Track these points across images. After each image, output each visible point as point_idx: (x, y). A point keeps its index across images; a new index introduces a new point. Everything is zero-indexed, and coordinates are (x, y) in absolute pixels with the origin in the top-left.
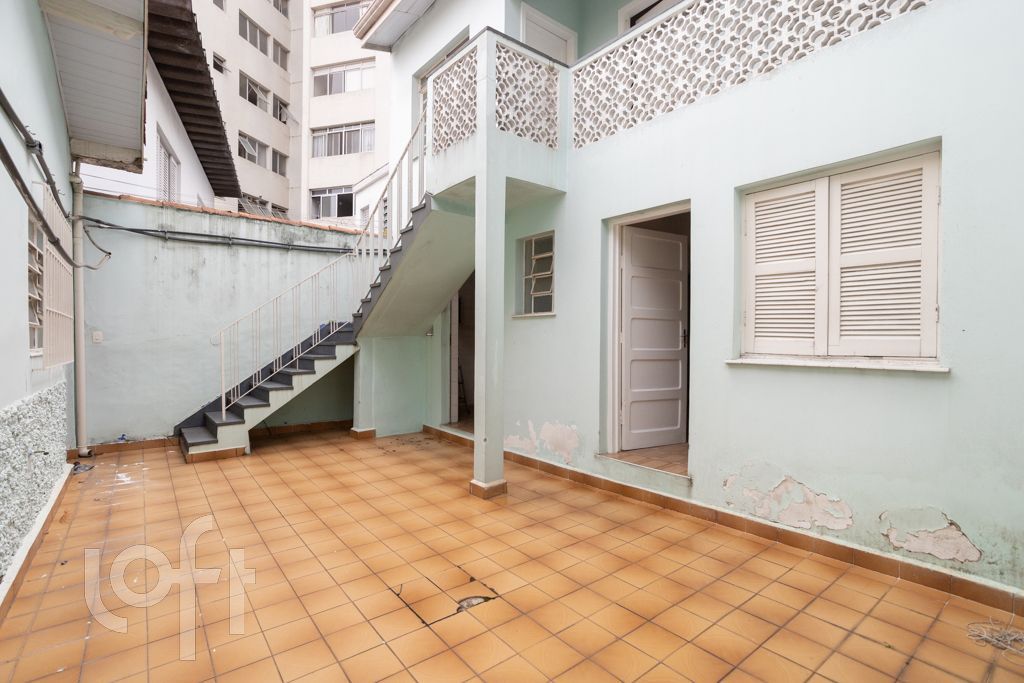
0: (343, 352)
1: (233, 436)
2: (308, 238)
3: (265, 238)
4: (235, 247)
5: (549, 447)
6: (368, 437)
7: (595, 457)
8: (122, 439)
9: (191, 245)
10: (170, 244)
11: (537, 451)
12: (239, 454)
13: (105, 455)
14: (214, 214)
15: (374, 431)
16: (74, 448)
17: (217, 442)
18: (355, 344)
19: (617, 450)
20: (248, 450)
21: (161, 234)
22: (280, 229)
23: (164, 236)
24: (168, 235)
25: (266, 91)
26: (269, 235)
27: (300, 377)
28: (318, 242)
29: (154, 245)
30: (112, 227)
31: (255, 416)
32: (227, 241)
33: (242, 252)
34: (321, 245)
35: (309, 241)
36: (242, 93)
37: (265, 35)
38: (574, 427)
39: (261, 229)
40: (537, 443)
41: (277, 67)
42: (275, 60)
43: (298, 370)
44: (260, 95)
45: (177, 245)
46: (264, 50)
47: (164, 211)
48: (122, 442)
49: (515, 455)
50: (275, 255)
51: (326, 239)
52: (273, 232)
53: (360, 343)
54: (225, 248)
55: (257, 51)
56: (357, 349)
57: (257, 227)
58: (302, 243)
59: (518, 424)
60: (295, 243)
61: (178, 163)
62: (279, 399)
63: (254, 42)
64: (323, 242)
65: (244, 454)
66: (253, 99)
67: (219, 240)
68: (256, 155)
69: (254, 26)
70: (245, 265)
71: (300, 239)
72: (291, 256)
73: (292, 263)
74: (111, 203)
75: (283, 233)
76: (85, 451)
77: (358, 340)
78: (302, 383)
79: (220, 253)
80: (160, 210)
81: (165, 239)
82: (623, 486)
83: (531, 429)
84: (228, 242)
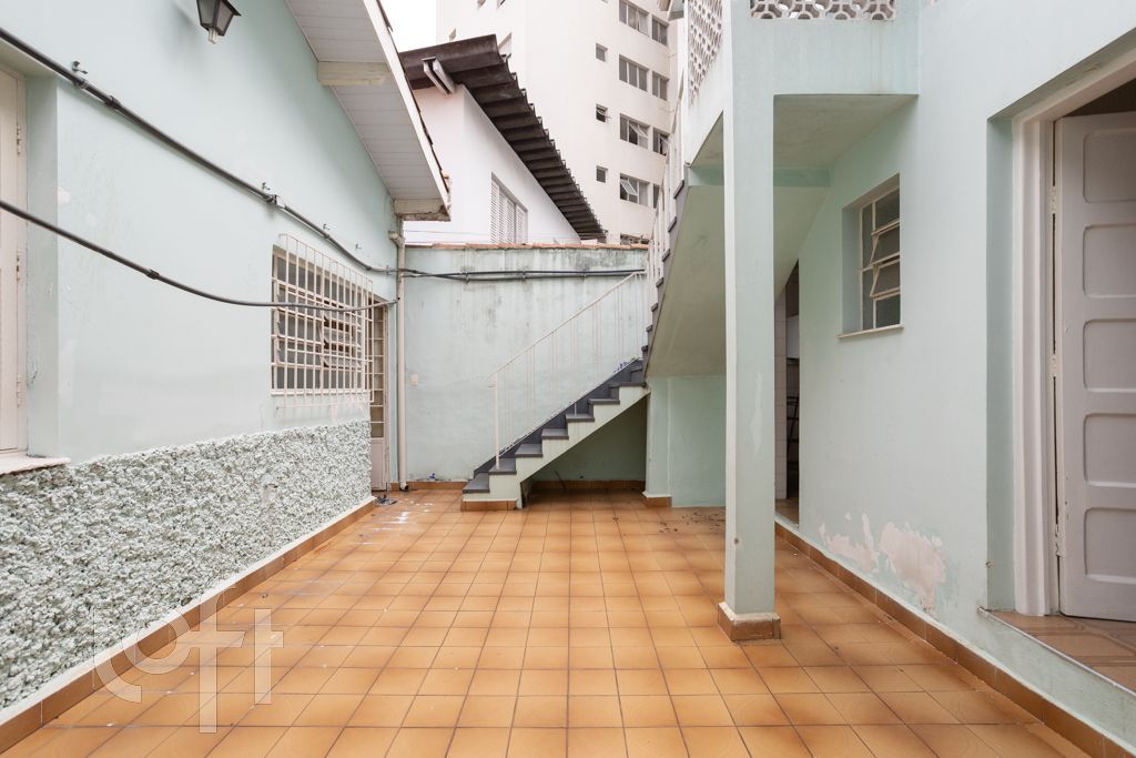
0: (629, 396)
1: (506, 488)
2: (606, 261)
3: (559, 268)
4: (529, 282)
5: (893, 569)
6: (661, 505)
7: (979, 613)
8: (433, 477)
9: (489, 284)
10: (470, 285)
11: (876, 571)
12: (509, 507)
13: (419, 491)
14: (509, 249)
15: (669, 499)
16: (396, 482)
17: (488, 491)
18: (644, 386)
19: (1042, 611)
20: (519, 505)
21: (463, 276)
22: (575, 255)
23: (467, 278)
24: (470, 276)
25: (645, 128)
26: (563, 263)
27: (576, 425)
28: (617, 264)
29: (458, 287)
30: (423, 275)
31: (527, 467)
32: (521, 275)
33: (536, 286)
34: (621, 268)
35: (607, 266)
36: (623, 137)
37: (644, 71)
38: (938, 542)
39: (554, 259)
40: (875, 556)
41: (657, 99)
42: (655, 93)
43: (576, 416)
44: (640, 133)
45: (477, 285)
46: (643, 87)
47: (466, 252)
48: (432, 480)
49: (842, 568)
50: (569, 285)
51: (627, 260)
52: (567, 260)
53: (650, 385)
54: (520, 283)
55: (637, 90)
56: (646, 392)
57: (551, 256)
58: (600, 269)
59: (848, 516)
60: (592, 270)
61: (526, 211)
62: (553, 450)
63: (633, 83)
64: (624, 264)
65: (516, 509)
66: (634, 139)
67: (514, 276)
68: (637, 195)
69: (633, 65)
70: (538, 300)
71: (596, 264)
72: (587, 285)
73: (588, 292)
74: (426, 253)
75: (578, 260)
76: (404, 485)
77: (650, 381)
78: (579, 432)
79: (516, 288)
80: (463, 253)
81: (467, 281)
82: (1045, 702)
83: (866, 528)
84: (522, 277)
